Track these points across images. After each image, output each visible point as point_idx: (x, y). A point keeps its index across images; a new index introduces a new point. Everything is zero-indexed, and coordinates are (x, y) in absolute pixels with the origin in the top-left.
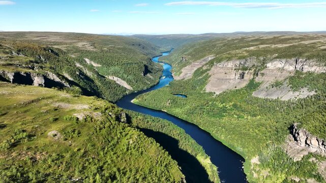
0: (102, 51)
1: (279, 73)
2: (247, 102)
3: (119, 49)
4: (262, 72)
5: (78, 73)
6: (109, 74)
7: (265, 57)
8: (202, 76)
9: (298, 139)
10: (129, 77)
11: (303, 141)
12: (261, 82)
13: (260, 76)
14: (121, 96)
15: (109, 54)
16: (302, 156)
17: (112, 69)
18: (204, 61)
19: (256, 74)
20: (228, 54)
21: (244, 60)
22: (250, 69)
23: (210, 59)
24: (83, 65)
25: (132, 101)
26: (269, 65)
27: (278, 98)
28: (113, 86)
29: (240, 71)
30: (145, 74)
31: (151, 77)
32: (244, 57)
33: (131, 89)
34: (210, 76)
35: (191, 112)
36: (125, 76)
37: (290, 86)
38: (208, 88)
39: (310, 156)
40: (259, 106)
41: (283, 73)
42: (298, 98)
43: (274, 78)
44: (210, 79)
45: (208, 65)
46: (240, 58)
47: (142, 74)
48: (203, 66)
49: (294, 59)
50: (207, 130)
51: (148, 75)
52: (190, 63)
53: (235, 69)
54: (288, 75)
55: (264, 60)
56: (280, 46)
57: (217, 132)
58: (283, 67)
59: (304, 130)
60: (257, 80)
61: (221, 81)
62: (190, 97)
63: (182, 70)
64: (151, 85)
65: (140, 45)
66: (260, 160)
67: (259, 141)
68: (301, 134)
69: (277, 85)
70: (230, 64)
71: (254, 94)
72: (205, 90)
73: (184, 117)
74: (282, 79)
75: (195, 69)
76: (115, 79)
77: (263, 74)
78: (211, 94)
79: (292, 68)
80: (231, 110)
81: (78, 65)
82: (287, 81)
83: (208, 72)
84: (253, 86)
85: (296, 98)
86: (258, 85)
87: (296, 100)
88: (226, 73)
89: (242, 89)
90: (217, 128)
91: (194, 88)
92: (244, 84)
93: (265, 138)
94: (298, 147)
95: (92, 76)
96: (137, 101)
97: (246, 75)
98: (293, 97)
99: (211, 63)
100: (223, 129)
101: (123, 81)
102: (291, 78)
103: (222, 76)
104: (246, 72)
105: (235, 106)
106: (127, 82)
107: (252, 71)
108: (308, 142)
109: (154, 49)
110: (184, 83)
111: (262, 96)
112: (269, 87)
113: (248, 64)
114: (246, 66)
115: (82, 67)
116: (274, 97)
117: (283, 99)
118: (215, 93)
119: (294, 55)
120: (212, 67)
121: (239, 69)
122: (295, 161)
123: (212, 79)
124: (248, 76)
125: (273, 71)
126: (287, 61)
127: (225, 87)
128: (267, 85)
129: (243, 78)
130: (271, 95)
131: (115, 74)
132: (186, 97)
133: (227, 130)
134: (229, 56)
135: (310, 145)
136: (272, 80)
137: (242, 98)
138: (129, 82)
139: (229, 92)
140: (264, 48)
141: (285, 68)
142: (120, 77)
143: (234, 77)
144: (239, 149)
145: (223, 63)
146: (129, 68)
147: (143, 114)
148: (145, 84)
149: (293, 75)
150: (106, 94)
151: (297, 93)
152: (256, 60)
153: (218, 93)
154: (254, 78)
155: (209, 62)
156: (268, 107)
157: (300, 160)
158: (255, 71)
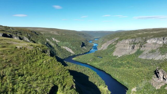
0: (62, 35)
1: (154, 46)
2: (135, 61)
3: (71, 35)
4: (144, 45)
5: (46, 43)
6: (63, 46)
7: (146, 38)
8: (112, 48)
9: (159, 76)
10: (73, 47)
11: (162, 77)
12: (143, 50)
13: (143, 47)
14: (68, 56)
15: (65, 37)
16: (161, 86)
17: (65, 43)
18: (113, 40)
19: (141, 46)
20: (126, 36)
21: (134, 39)
22: (137, 44)
23: (117, 39)
24: (50, 40)
25: (73, 59)
26: (148, 41)
27: (153, 59)
28: (64, 51)
29: (132, 45)
30: (82, 46)
31: (86, 48)
32: (134, 38)
33: (74, 53)
34: (116, 48)
35: (103, 65)
36: (71, 47)
37: (160, 52)
38: (114, 54)
39: (165, 86)
40: (141, 63)
41: (156, 46)
42: (164, 58)
43: (151, 48)
44: (116, 49)
45: (115, 42)
46: (132, 38)
47: (81, 46)
48: (113, 43)
49: (162, 38)
50: (109, 73)
51: (84, 47)
52: (107, 42)
53: (129, 44)
54: (159, 46)
55: (146, 39)
56: (155, 32)
57: (114, 74)
58: (156, 42)
59: (162, 70)
60: (141, 49)
61: (122, 50)
62: (104, 58)
63: (102, 46)
64: (85, 52)
65: (83, 35)
66: (137, 89)
67: (137, 79)
68: (160, 73)
69: (153, 52)
70: (127, 41)
71: (139, 57)
72: (113, 55)
73: (98, 67)
74: (156, 48)
75: (109, 44)
76: (66, 48)
77: (145, 46)
78: (116, 56)
79: (161, 43)
80: (125, 64)
81: (47, 40)
82: (158, 50)
83: (115, 46)
84: (139, 52)
85: (163, 58)
86: (142, 52)
87: (163, 59)
88: (124, 46)
89: (133, 54)
90: (115, 72)
91: (107, 54)
92: (134, 52)
93: (141, 77)
94: (159, 81)
95: (54, 46)
96: (76, 59)
97: (135, 47)
98: (162, 58)
99: (117, 41)
100: (118, 73)
101: (70, 49)
102: (161, 48)
103: (122, 47)
104: (136, 45)
105: (128, 63)
106: (72, 50)
107: (139, 45)
108: (165, 77)
109: (91, 37)
110: (102, 51)
111: (144, 58)
112: (148, 53)
113: (137, 41)
114: (135, 42)
115: (49, 41)
116: (151, 58)
117: (155, 59)
118: (118, 56)
119: (162, 36)
120: (117, 43)
121: (131, 44)
122: (156, 89)
123: (117, 49)
124: (137, 48)
125: (150, 44)
126: (158, 39)
127: (123, 53)
128: (147, 52)
129: (134, 48)
130: (149, 57)
131: (66, 45)
132: (102, 58)
133: (120, 73)
134: (127, 37)
135: (166, 79)
136: (150, 49)
137: (132, 59)
138: (73, 50)
139: (125, 55)
140: (146, 33)
141: (157, 43)
142: (68, 47)
143: (129, 48)
144: (125, 83)
145: (123, 40)
146: (74, 43)
147: (76, 64)
148: (82, 51)
149: (162, 46)
150: (60, 55)
151: (164, 56)
152: (141, 39)
153: (119, 56)
154: (140, 49)
155: (116, 41)
156: (146, 63)
157: (159, 88)
158: (140, 45)
